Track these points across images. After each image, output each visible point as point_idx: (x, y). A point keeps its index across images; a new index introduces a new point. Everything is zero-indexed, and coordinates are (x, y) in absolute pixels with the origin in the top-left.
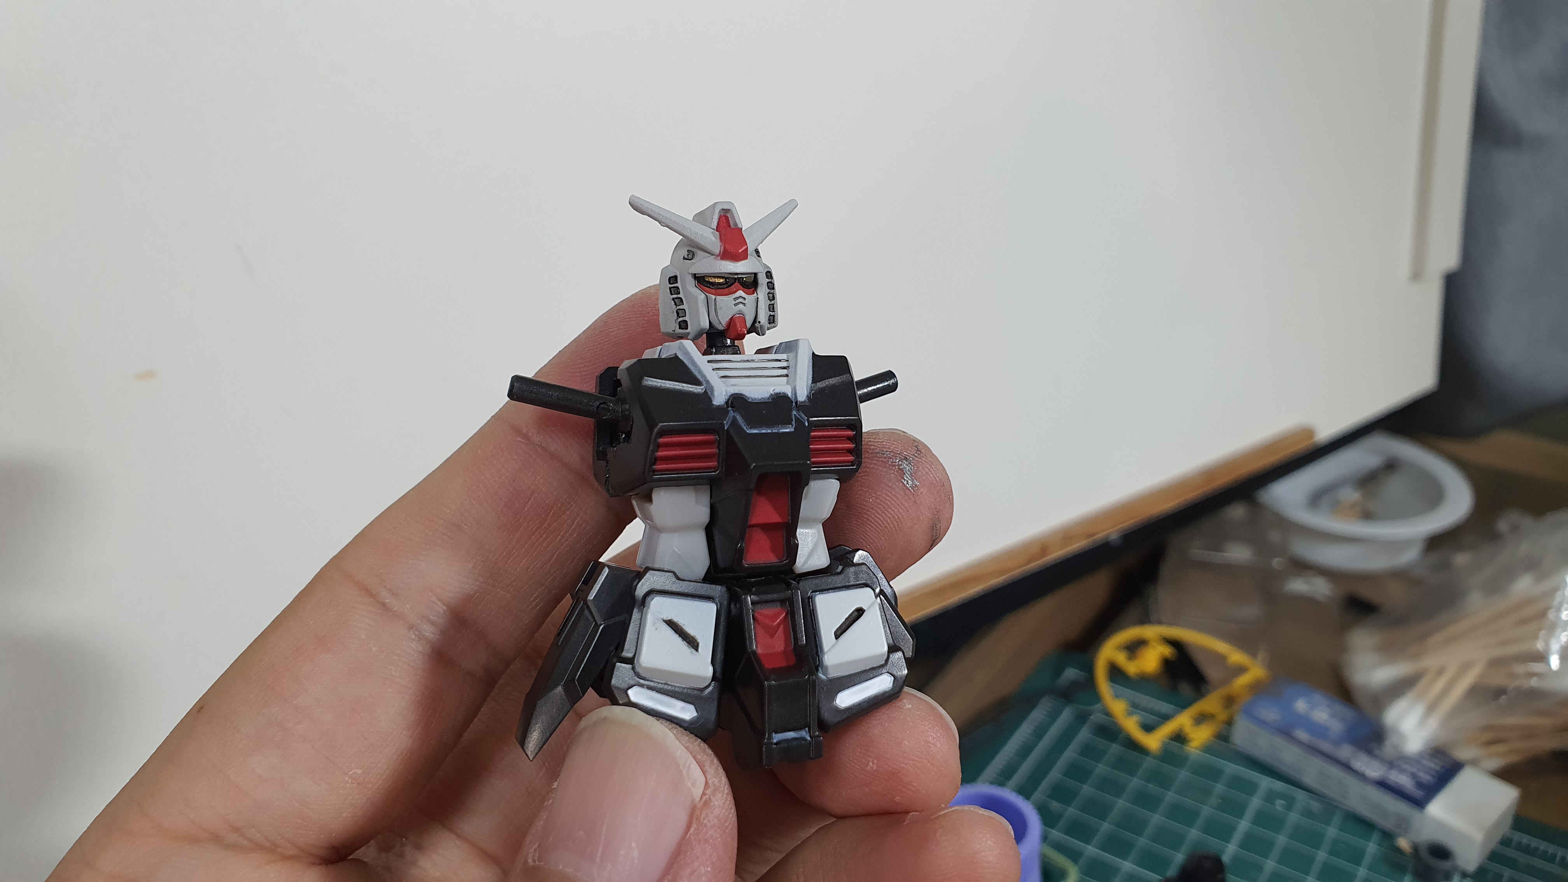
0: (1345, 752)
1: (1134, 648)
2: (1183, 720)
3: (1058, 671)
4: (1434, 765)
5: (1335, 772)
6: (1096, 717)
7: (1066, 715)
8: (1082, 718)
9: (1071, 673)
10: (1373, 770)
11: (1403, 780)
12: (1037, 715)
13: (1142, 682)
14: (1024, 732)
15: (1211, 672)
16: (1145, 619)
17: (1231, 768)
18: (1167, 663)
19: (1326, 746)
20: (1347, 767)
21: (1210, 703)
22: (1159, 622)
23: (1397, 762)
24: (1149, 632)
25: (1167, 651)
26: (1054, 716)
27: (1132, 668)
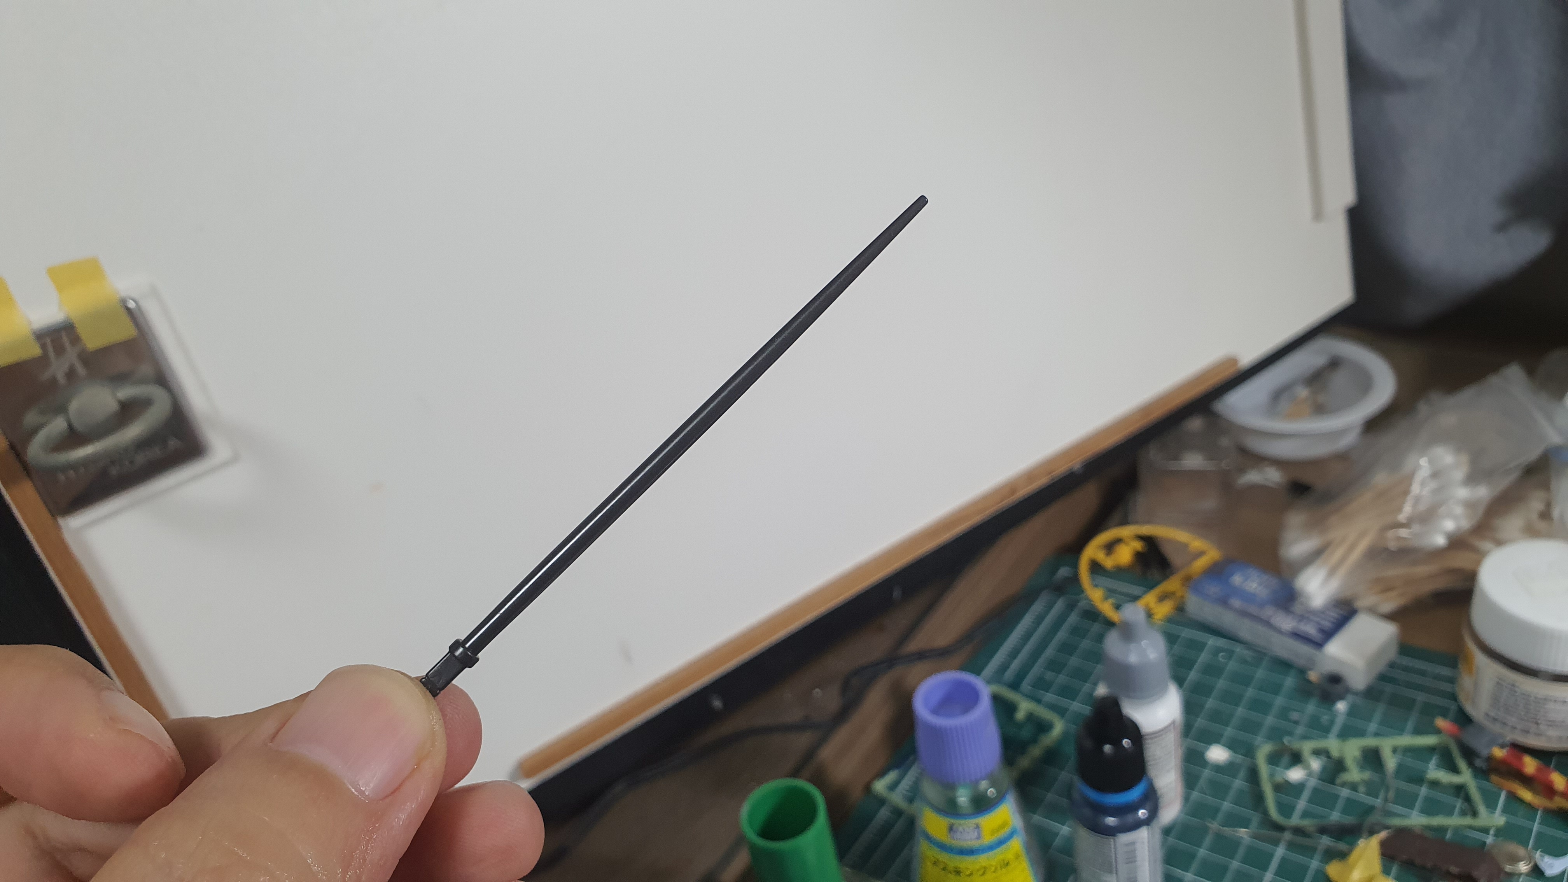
0: (1269, 612)
1: (1110, 547)
2: (1150, 598)
3: (1054, 571)
4: (1334, 614)
5: (1260, 628)
6: (1082, 604)
7: (1060, 605)
8: (1071, 606)
9: (1064, 572)
10: (1286, 623)
11: (1310, 629)
12: (1037, 607)
13: (1119, 573)
14: (1027, 620)
15: (1175, 558)
16: (1124, 522)
17: (1187, 633)
18: (1139, 557)
19: (1253, 609)
20: (1267, 624)
21: (1172, 584)
22: (1136, 522)
23: (1307, 615)
24: (1126, 531)
25: (1138, 546)
26: (1050, 606)
27: (1109, 563)
